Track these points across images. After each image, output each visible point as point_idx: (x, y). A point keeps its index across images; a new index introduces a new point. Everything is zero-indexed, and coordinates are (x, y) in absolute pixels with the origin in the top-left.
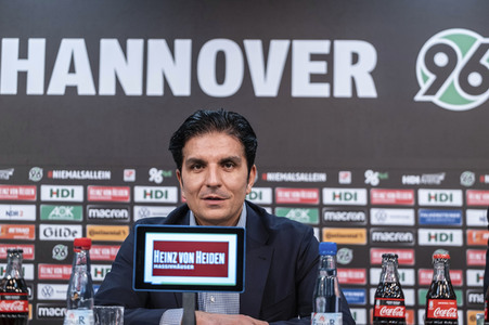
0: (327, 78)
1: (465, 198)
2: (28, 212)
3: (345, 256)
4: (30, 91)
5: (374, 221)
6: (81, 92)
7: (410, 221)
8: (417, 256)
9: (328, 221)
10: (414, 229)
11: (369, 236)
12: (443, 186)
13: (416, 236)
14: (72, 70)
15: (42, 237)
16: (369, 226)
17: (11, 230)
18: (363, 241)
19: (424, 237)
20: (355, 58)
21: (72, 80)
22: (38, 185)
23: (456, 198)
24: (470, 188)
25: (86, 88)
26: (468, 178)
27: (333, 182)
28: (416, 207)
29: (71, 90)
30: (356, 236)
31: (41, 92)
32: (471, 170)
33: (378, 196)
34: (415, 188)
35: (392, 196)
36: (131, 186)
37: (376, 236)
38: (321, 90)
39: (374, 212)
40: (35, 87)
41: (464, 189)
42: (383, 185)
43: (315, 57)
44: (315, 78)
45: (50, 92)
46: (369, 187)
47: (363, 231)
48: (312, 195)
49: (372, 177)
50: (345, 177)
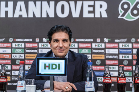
0: (93, 12)
1: (132, 46)
2: (9, 51)
3: (98, 62)
5: (107, 52)
6: (23, 16)
7: (117, 53)
8: (119, 62)
9: (94, 52)
10: (118, 55)
11: (105, 57)
12: (126, 42)
13: (119, 57)
14: (21, 10)
15: (13, 58)
16: (105, 54)
17: (4, 56)
18: (104, 58)
19: (121, 57)
20: (101, 6)
21: (21, 13)
22: (11, 43)
23: (130, 46)
24: (134, 43)
25: (25, 16)
26: (133, 40)
28: (119, 48)
29: (21, 16)
30: (101, 57)
31: (12, 17)
32: (134, 38)
33: (108, 45)
34: (118, 43)
35: (112, 45)
36: (38, 43)
37: (107, 57)
38: (92, 15)
39: (107, 50)
40: (10, 15)
41: (132, 43)
42: (109, 42)
43: (89, 6)
44: (90, 12)
45: (14, 17)
46: (105, 43)
47: (104, 55)
48: (89, 45)
49: (106, 40)
50: (98, 40)
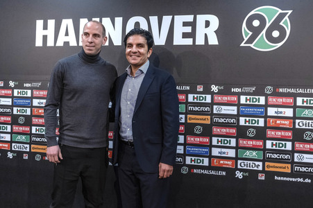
0: (192, 35)
1: (266, 101)
3: (198, 130)
4: (48, 45)
5: (215, 112)
6: (71, 45)
7: (235, 112)
8: (238, 132)
9: (190, 111)
10: (237, 117)
12: (254, 94)
13: (238, 121)
14: (67, 34)
16: (212, 114)
17: (40, 111)
18: (208, 122)
19: (242, 121)
20: (207, 24)
21: (67, 39)
23: (262, 100)
24: (270, 95)
25: (73, 43)
26: (269, 90)
27: (193, 91)
28: (239, 105)
29: (66, 43)
30: (205, 119)
31: (53, 45)
32: (271, 86)
33: (218, 99)
34: (239, 95)
37: (216, 120)
38: (189, 42)
39: (215, 107)
40: (50, 43)
41: (266, 96)
43: (185, 24)
44: (185, 35)
45: (57, 45)
46: (213, 94)
47: (209, 117)
49: (215, 88)
50: (200, 88)
